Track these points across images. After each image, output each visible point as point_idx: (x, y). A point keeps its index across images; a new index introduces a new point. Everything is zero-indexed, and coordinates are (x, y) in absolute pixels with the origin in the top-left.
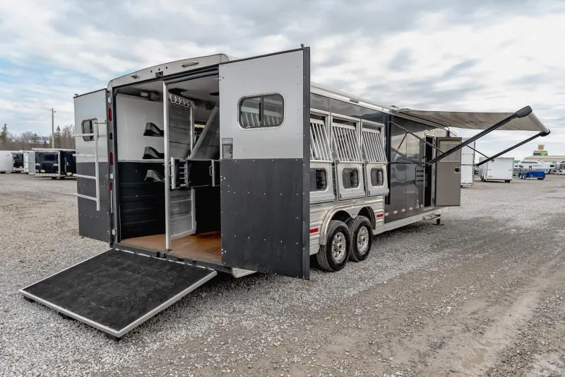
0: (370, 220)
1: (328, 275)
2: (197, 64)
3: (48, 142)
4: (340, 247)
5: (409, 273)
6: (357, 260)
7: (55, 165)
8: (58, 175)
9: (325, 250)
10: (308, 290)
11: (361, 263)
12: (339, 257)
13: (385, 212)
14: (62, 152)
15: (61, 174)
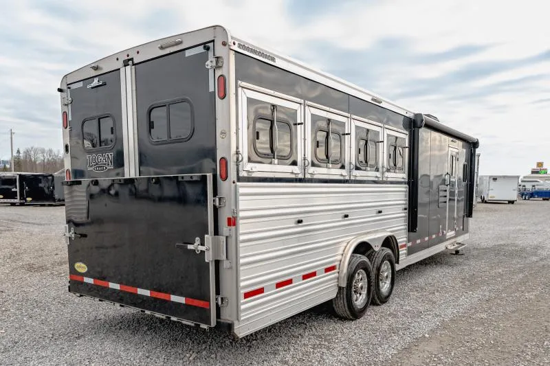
0: (393, 251)
1: (347, 324)
2: (180, 43)
3: (8, 166)
4: (362, 288)
5: (451, 320)
6: (378, 302)
7: (13, 190)
8: (17, 201)
9: (345, 293)
10: (328, 348)
11: (383, 306)
12: (360, 300)
13: (409, 241)
14: (20, 175)
15: (20, 199)
